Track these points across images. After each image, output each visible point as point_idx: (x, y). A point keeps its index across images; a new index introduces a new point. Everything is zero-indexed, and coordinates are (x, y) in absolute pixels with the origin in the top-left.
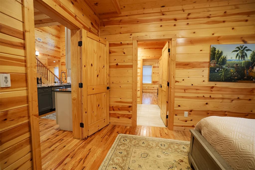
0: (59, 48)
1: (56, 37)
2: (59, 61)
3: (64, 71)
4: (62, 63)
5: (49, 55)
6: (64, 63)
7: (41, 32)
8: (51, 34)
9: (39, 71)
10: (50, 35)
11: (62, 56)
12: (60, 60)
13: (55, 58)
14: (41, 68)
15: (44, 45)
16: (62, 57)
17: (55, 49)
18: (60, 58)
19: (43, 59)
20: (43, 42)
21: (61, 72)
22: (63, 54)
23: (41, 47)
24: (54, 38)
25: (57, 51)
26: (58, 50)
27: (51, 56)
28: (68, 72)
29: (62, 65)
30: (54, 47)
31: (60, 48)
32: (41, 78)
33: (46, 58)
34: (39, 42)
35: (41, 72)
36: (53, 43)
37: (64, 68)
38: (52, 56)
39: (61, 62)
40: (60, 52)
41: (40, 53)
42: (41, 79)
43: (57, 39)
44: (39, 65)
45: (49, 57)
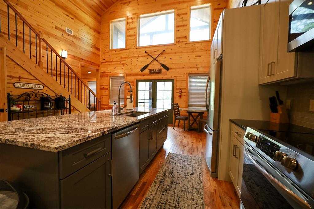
0: (98, 50)
1: (94, 31)
2: (98, 70)
3: (106, 87)
4: (102, 74)
5: (83, 59)
6: (105, 74)
7: (72, 20)
8: (88, 25)
9: (67, 86)
10: (86, 26)
11: (103, 62)
12: (99, 68)
13: (92, 64)
14: (70, 80)
15: (76, 41)
16: (103, 64)
17: (92, 50)
18: (99, 66)
19: (73, 64)
20: (74, 37)
21: (101, 88)
22: (104, 59)
23: (71, 45)
24: (91, 32)
25: (95, 53)
26: (97, 53)
27: (85, 60)
28: (112, 88)
29: (102, 76)
30: (92, 47)
31: (100, 49)
32: (70, 97)
33: (79, 64)
34: (69, 35)
35: (70, 87)
36: (90, 40)
37: (105, 81)
38: (87, 61)
39: (100, 71)
40: (99, 56)
41: (69, 55)
42: (69, 99)
43: (95, 34)
44: (67, 74)
45: (83, 63)
